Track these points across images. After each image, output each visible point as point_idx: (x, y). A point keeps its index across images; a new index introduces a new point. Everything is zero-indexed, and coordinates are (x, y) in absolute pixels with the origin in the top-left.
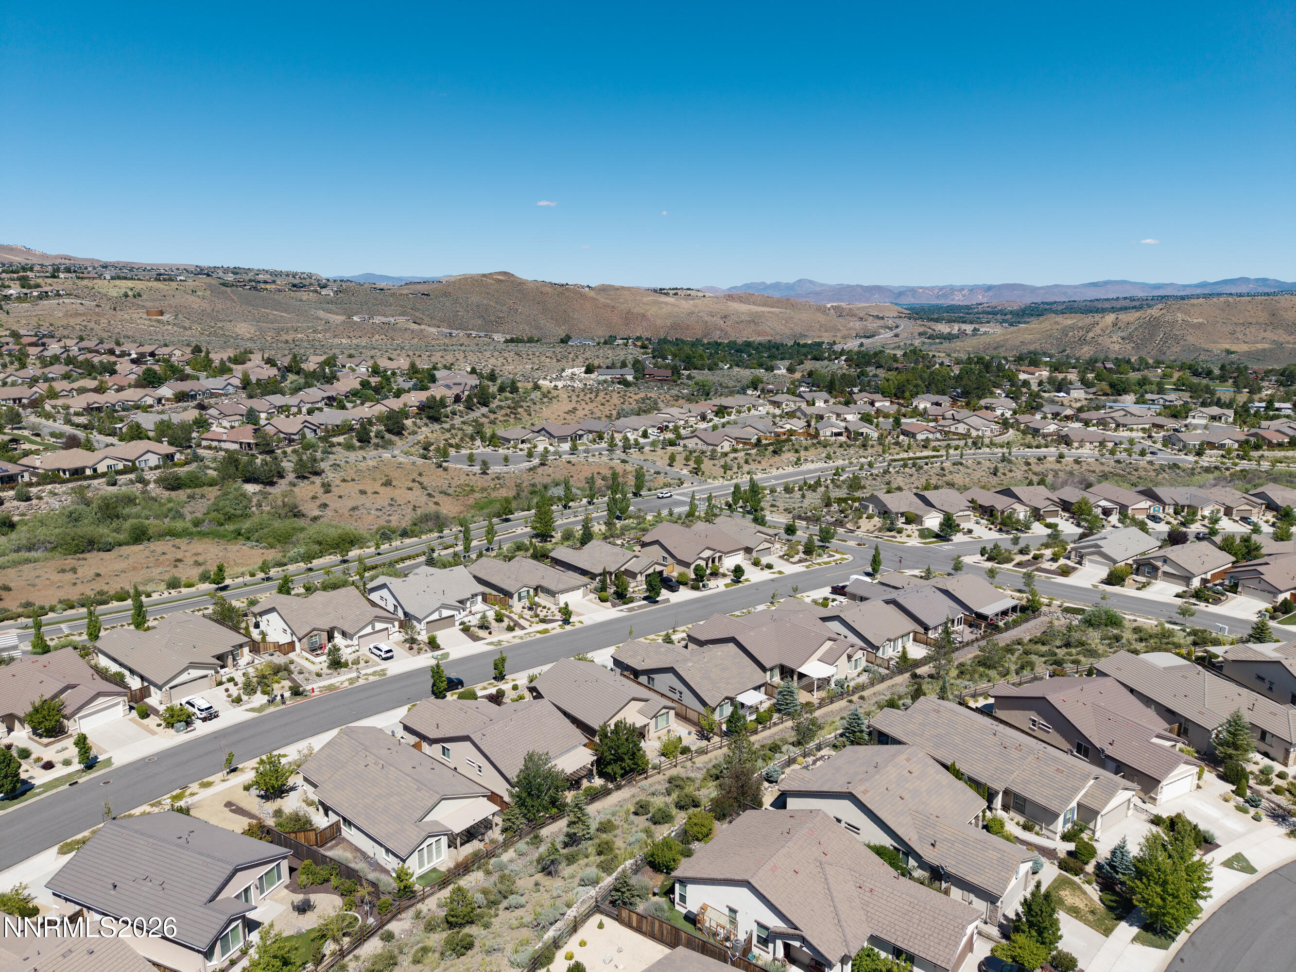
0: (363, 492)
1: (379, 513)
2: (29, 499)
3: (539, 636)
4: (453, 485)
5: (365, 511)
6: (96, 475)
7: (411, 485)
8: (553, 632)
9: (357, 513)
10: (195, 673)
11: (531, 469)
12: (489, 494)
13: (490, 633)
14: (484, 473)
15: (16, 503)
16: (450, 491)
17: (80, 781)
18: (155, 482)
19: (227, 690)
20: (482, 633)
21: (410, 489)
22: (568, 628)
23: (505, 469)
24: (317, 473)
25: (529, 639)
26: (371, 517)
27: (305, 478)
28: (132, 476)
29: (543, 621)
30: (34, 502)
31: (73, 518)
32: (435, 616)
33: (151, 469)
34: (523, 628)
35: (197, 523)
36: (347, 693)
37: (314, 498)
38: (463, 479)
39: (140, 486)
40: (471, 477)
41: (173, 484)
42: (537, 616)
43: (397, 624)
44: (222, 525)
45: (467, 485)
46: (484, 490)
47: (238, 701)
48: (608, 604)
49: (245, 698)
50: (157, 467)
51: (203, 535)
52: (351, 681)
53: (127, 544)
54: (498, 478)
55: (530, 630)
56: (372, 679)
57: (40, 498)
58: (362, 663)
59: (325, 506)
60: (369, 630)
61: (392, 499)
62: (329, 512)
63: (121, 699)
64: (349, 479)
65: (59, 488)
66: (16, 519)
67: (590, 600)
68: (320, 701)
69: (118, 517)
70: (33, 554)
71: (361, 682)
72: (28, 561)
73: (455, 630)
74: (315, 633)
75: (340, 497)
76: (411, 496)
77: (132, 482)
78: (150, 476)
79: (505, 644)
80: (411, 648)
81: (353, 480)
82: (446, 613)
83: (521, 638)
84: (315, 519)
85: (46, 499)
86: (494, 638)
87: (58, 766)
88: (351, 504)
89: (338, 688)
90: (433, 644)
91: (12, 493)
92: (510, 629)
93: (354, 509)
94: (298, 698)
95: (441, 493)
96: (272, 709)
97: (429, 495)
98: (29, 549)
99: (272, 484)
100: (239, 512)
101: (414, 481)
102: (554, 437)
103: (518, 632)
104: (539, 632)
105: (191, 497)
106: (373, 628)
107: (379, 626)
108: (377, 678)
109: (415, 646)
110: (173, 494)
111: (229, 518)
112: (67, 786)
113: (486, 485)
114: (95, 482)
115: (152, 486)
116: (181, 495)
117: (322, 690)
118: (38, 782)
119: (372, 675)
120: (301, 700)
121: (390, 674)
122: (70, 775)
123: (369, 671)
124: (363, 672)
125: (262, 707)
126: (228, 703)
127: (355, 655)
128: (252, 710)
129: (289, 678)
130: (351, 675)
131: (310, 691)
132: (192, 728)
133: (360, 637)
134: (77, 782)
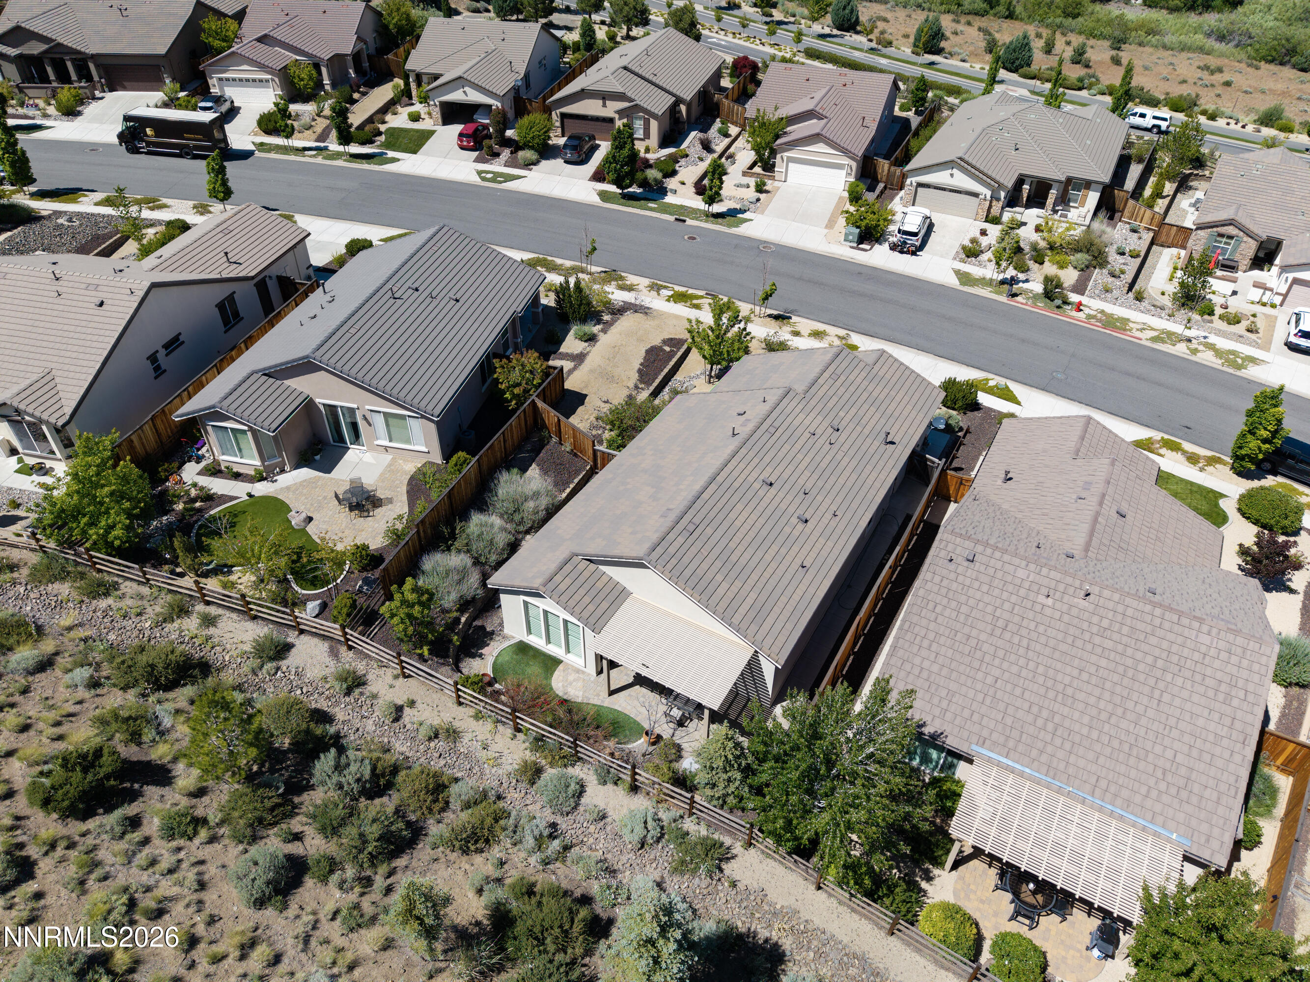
10: (961, 180)
17: (689, 222)
19: (984, 233)
47: (971, 253)
49: (985, 257)
52: (1166, 337)
56: (1207, 357)
58: (1240, 329)
63: (846, 161)
68: (1075, 332)
71: (1181, 349)
72: (1200, 49)
74: (1231, 230)
89: (1126, 331)
94: (1042, 303)
96: (985, 292)
98: (1221, 38)
108: (1217, 363)
112: (672, 218)
117: (1094, 317)
118: (669, 199)
119: (1218, 353)
120: (1042, 309)
121: (1253, 372)
122: (694, 213)
123: (1223, 344)
124: (1213, 339)
125: (983, 282)
126: (957, 247)
127: (1258, 309)
128: (965, 278)
129: (1085, 270)
130: (1177, 328)
131: (1079, 307)
132: (868, 247)
133: (1296, 281)
134: (684, 221)
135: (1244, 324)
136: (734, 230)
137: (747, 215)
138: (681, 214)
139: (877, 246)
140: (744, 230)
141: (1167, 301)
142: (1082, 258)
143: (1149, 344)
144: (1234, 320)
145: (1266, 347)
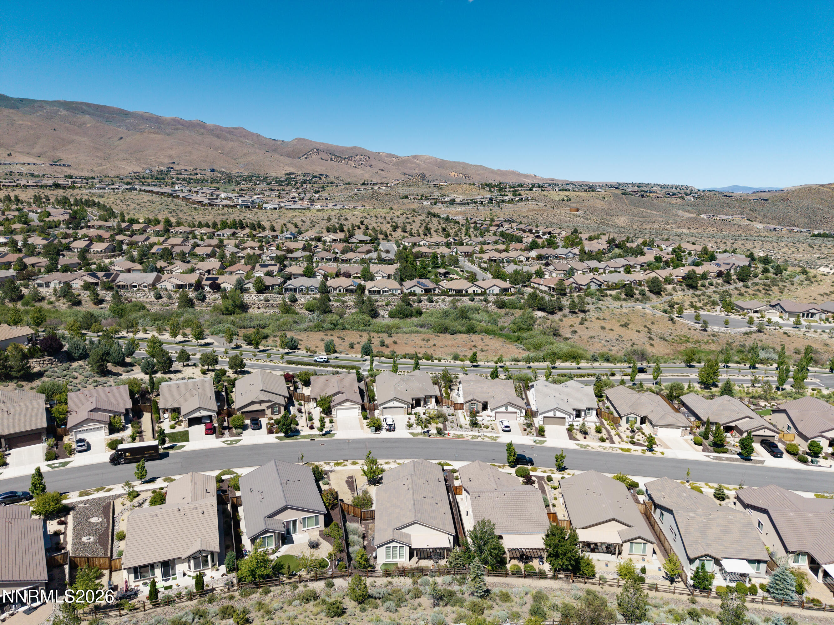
0: (603, 328)
1: (606, 343)
2: (432, 302)
3: (620, 451)
4: (674, 334)
5: (597, 340)
6: (467, 294)
7: (641, 328)
8: (633, 453)
9: (592, 340)
10: (397, 404)
11: (746, 333)
12: (700, 346)
13: (585, 438)
14: (705, 330)
15: (427, 303)
16: (669, 338)
17: (316, 439)
18: (493, 302)
19: (410, 419)
20: (580, 436)
21: (638, 331)
22: (648, 454)
23: (723, 329)
24: (584, 311)
25: (610, 451)
26: (600, 345)
27: (574, 313)
28: (482, 298)
29: (633, 443)
30: (434, 304)
31: (446, 314)
32: (551, 414)
33: (494, 295)
34: (613, 442)
35: (502, 329)
36: (468, 443)
37: (572, 326)
38: (685, 331)
39: (484, 303)
40: (692, 331)
41: (501, 305)
42: (633, 437)
43: (524, 411)
44: (514, 332)
45: (685, 336)
46: (697, 342)
47: (410, 426)
48: (701, 448)
49: (415, 426)
50: (497, 295)
51: (501, 336)
52: (474, 437)
53: (464, 333)
54: (713, 335)
55: (617, 445)
56: (487, 440)
57: (437, 302)
58: (490, 429)
59: (575, 332)
60: (503, 409)
61: (620, 336)
62: (576, 337)
63: (358, 406)
64: (602, 318)
65: (447, 299)
66: (424, 311)
67: (686, 440)
68: (450, 442)
69: (466, 318)
70: (422, 330)
71: (479, 439)
72: (417, 332)
73: (563, 429)
74: (474, 402)
75: (587, 328)
76: (635, 337)
77: (481, 301)
78: (491, 299)
79: (589, 449)
80: (525, 430)
81: (604, 319)
82: (559, 414)
83: (605, 449)
84: (566, 339)
85: (440, 303)
86: (584, 442)
87: (316, 429)
88: (591, 333)
89: (463, 438)
90: (541, 432)
91: (426, 298)
92: (602, 440)
93: (592, 337)
94: (439, 436)
95: (661, 338)
96: (422, 437)
97: (650, 338)
98: (421, 327)
99: (553, 313)
100: (525, 327)
101: (646, 326)
102: (786, 312)
103: (607, 444)
104: (622, 449)
105: (506, 314)
106: (507, 409)
107: (510, 409)
108: (490, 440)
109: (528, 429)
110: (499, 310)
111: (520, 329)
112: (309, 440)
113: (700, 338)
114: (464, 298)
115: (491, 304)
116: (503, 311)
117: (453, 436)
119: (489, 438)
120: (439, 437)
121: (499, 440)
122: (315, 435)
123: (489, 435)
124: (485, 434)
125: (418, 434)
126: (405, 426)
127: (491, 422)
128: (412, 434)
129: (443, 423)
130: (476, 434)
131: (449, 434)
132: (379, 432)
133: (496, 412)
134: (314, 439)
135: (490, 428)
136: (333, 438)
137: (333, 432)
138: (312, 438)
139: (382, 431)
141: (468, 426)
142: (441, 419)
143: (472, 440)
144: (487, 427)
145: (498, 433)
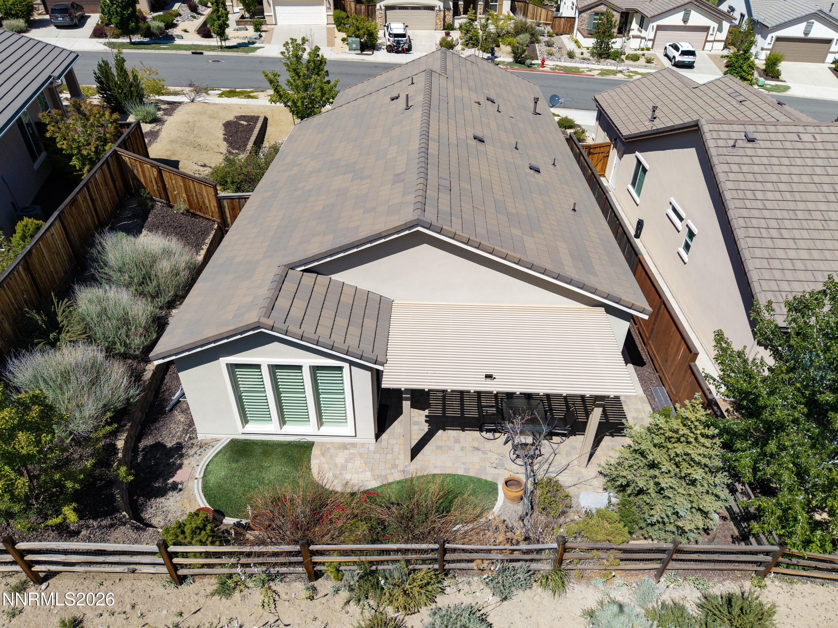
19: (447, 35)
32: (797, 31)
43: (726, 26)
47: (449, 47)
49: (459, 47)
52: (605, 72)
56: (637, 78)
58: (643, 62)
60: (676, 19)
71: (621, 77)
74: (600, 8)
82: (818, 30)
94: (517, 66)
106: (685, 20)
107: (695, 18)
117: (556, 69)
118: (178, 42)
120: (519, 69)
123: (640, 70)
124: (633, 69)
126: (435, 44)
129: (529, 45)
131: (542, 65)
132: (371, 53)
133: (659, 28)
134: (202, 53)
135: (643, 59)
136: (252, 54)
137: (257, 45)
139: (375, 52)
140: (258, 53)
141: (588, 56)
142: (525, 37)
143: (599, 77)
144: (635, 58)
